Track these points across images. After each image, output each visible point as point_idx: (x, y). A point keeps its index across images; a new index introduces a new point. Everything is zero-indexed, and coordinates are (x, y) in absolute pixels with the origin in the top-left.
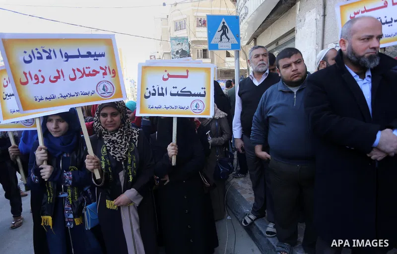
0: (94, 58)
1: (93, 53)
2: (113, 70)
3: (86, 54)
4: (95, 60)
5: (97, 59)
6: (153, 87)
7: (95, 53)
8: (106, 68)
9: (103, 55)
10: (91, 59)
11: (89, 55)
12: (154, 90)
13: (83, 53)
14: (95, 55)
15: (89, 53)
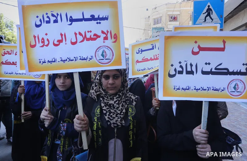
0: (96, 22)
1: (96, 17)
2: (115, 34)
3: (89, 17)
4: (97, 23)
5: (100, 23)
6: (180, 63)
7: (99, 16)
8: (108, 32)
9: (106, 19)
10: (94, 22)
11: (93, 18)
12: (181, 67)
13: (87, 16)
14: (99, 19)
15: (93, 16)
